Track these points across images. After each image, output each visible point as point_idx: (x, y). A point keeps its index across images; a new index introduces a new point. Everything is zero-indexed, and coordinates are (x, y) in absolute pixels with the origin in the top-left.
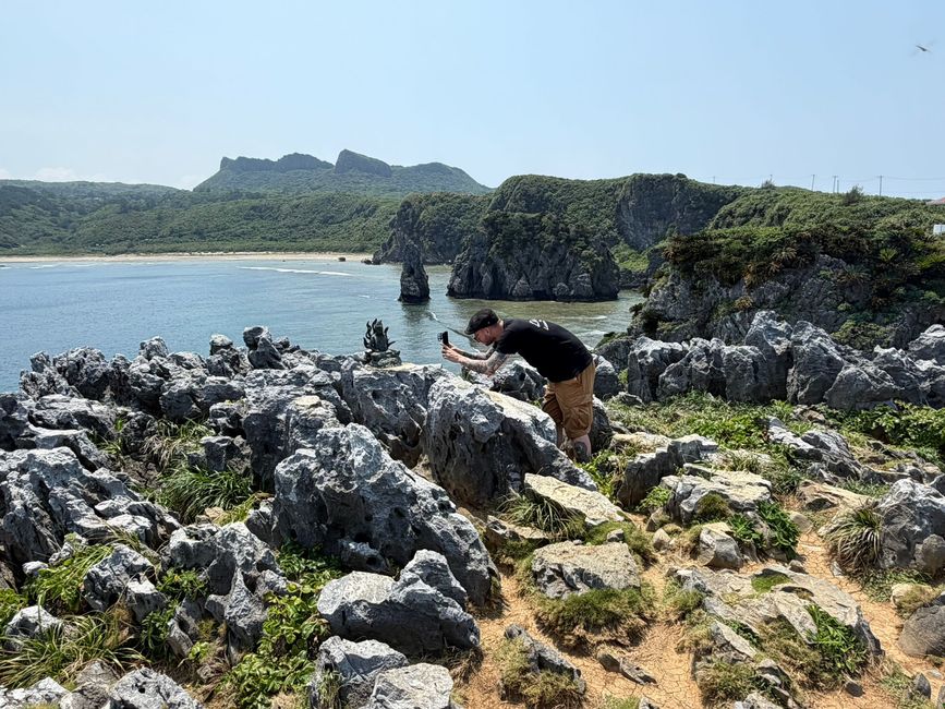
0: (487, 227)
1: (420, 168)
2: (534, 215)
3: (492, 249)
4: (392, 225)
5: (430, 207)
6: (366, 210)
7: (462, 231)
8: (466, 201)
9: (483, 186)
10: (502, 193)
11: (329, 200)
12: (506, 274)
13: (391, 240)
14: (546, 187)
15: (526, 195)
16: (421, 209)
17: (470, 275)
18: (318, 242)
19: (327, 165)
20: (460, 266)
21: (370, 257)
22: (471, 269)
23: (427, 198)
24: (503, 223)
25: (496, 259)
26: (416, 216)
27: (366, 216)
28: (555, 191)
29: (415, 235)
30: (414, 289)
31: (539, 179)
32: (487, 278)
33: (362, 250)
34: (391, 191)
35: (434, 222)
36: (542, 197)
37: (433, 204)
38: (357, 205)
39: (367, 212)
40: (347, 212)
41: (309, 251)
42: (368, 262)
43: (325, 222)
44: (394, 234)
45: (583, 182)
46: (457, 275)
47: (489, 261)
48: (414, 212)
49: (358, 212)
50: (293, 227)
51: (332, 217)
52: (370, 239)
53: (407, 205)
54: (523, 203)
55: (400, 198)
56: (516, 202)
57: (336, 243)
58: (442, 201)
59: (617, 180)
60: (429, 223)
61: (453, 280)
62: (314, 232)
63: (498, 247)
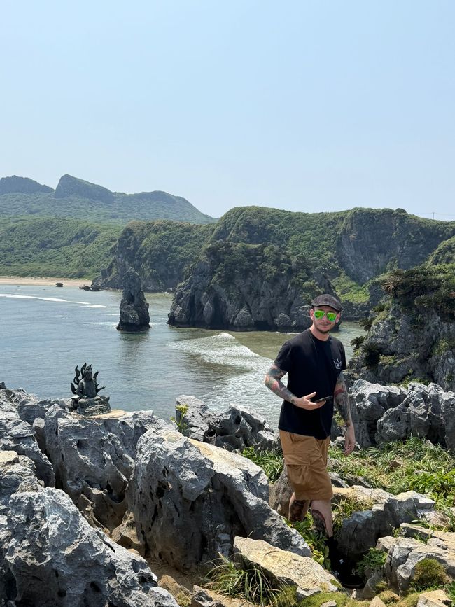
0: (209, 256)
1: (143, 196)
2: (256, 246)
3: (215, 278)
4: (113, 251)
5: (153, 235)
6: (86, 236)
7: (184, 260)
8: (189, 230)
9: (207, 216)
10: (225, 223)
11: (48, 224)
12: (228, 303)
13: (111, 266)
14: (268, 218)
15: (248, 226)
16: (144, 237)
17: (192, 304)
18: (35, 266)
19: (46, 189)
20: (181, 295)
21: (89, 283)
22: (192, 298)
23: (150, 225)
24: (225, 253)
25: (218, 289)
26: (137, 243)
27: (86, 242)
28: (277, 223)
29: (137, 262)
30: (134, 316)
31: (260, 211)
32: (208, 306)
33: (80, 276)
34: (113, 217)
35: (156, 250)
36: (264, 228)
37: (156, 232)
38: (77, 231)
39: (87, 237)
40: (67, 237)
41: (25, 275)
42: (86, 288)
43: (43, 246)
44: (114, 261)
45: (305, 215)
46: (178, 304)
47: (211, 291)
48: (136, 239)
49: (78, 237)
50: (8, 250)
51: (50, 242)
52: (90, 265)
53: (129, 232)
54: (246, 234)
55: (121, 225)
56: (238, 232)
57: (53, 268)
58: (165, 229)
59: (338, 214)
60: (151, 251)
61: (173, 309)
62: (30, 256)
63: (220, 276)
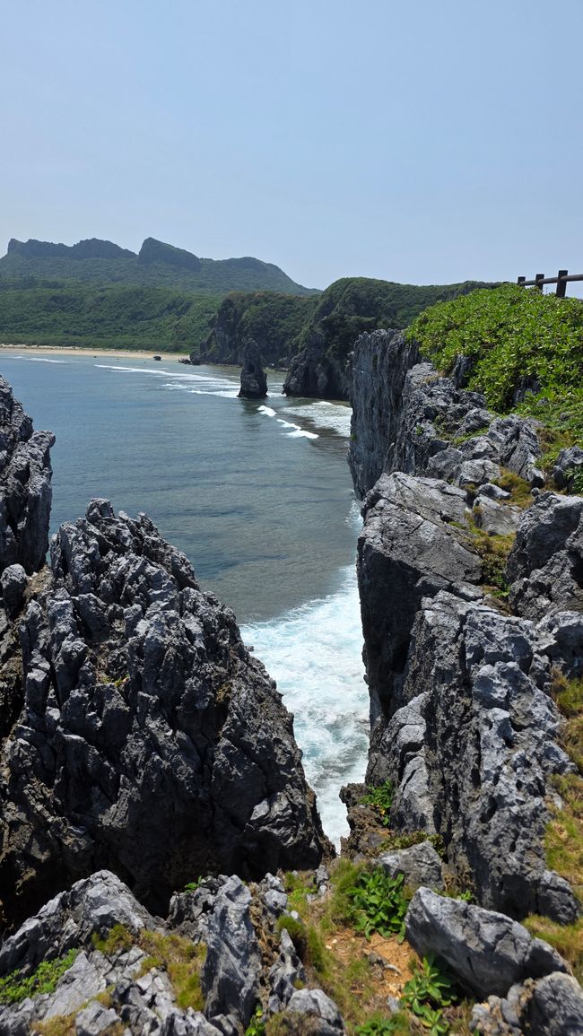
0: (324, 329)
1: (232, 263)
2: (369, 319)
3: (329, 351)
4: (211, 324)
5: (253, 307)
6: (178, 307)
7: (286, 334)
8: (290, 302)
9: (301, 287)
10: (331, 295)
11: (138, 294)
12: (342, 375)
13: (210, 340)
14: (377, 291)
15: (356, 300)
16: (244, 309)
17: (306, 376)
18: (127, 338)
19: (128, 254)
20: (296, 367)
21: (188, 357)
22: (307, 369)
23: (250, 297)
24: (340, 325)
25: (332, 360)
26: (238, 316)
27: (178, 314)
28: (385, 295)
29: (237, 335)
30: (254, 385)
31: (369, 282)
32: (322, 378)
33: (176, 350)
34: (200, 286)
35: (257, 323)
36: (371, 301)
37: (257, 304)
38: (168, 301)
39: (179, 309)
40: (158, 308)
41: (120, 347)
42: (186, 362)
43: (134, 317)
44: (214, 334)
45: (415, 287)
46: (293, 375)
47: (325, 362)
48: (236, 311)
49: (169, 308)
50: (99, 321)
51: (140, 313)
52: (184, 339)
53: (228, 303)
54: (352, 307)
55: (219, 299)
56: (345, 305)
57: (147, 341)
58: (266, 301)
59: (449, 287)
60: (252, 324)
61: (288, 380)
62: (121, 328)
63: (334, 349)
